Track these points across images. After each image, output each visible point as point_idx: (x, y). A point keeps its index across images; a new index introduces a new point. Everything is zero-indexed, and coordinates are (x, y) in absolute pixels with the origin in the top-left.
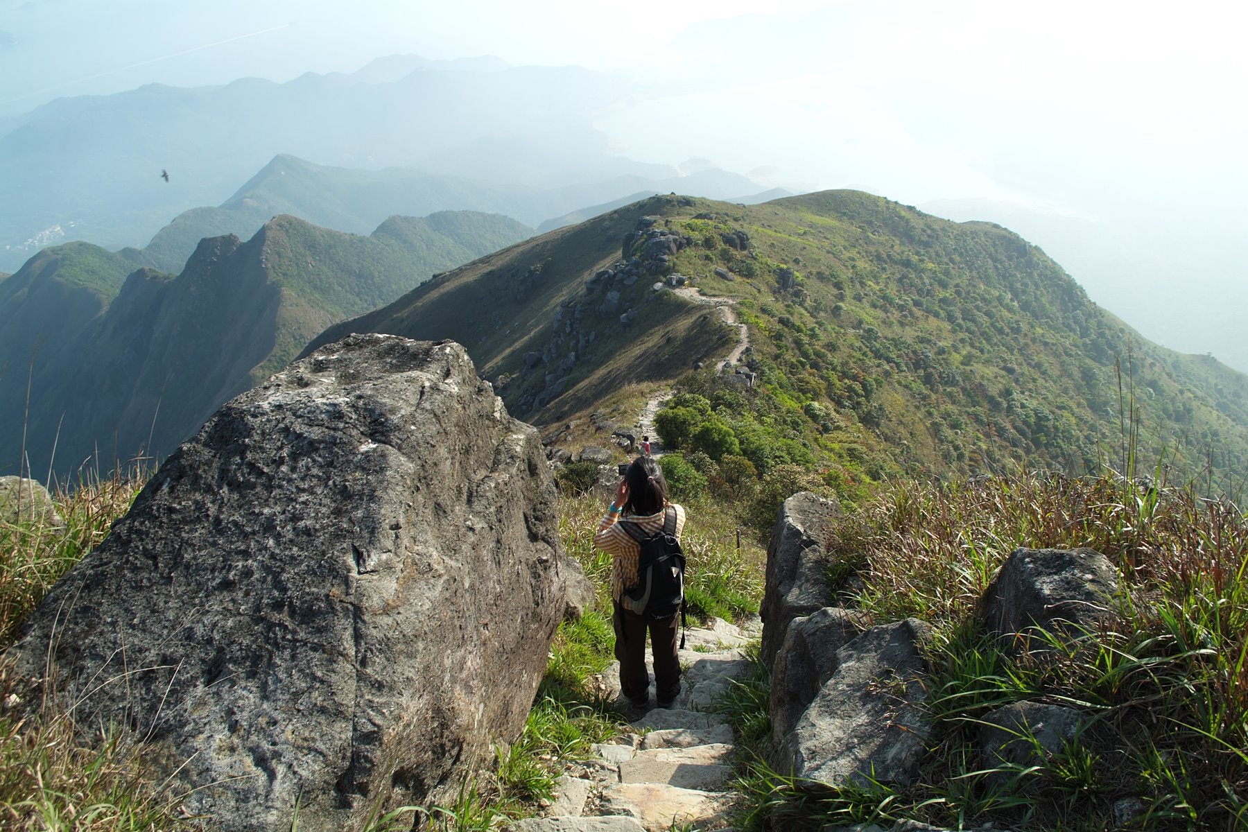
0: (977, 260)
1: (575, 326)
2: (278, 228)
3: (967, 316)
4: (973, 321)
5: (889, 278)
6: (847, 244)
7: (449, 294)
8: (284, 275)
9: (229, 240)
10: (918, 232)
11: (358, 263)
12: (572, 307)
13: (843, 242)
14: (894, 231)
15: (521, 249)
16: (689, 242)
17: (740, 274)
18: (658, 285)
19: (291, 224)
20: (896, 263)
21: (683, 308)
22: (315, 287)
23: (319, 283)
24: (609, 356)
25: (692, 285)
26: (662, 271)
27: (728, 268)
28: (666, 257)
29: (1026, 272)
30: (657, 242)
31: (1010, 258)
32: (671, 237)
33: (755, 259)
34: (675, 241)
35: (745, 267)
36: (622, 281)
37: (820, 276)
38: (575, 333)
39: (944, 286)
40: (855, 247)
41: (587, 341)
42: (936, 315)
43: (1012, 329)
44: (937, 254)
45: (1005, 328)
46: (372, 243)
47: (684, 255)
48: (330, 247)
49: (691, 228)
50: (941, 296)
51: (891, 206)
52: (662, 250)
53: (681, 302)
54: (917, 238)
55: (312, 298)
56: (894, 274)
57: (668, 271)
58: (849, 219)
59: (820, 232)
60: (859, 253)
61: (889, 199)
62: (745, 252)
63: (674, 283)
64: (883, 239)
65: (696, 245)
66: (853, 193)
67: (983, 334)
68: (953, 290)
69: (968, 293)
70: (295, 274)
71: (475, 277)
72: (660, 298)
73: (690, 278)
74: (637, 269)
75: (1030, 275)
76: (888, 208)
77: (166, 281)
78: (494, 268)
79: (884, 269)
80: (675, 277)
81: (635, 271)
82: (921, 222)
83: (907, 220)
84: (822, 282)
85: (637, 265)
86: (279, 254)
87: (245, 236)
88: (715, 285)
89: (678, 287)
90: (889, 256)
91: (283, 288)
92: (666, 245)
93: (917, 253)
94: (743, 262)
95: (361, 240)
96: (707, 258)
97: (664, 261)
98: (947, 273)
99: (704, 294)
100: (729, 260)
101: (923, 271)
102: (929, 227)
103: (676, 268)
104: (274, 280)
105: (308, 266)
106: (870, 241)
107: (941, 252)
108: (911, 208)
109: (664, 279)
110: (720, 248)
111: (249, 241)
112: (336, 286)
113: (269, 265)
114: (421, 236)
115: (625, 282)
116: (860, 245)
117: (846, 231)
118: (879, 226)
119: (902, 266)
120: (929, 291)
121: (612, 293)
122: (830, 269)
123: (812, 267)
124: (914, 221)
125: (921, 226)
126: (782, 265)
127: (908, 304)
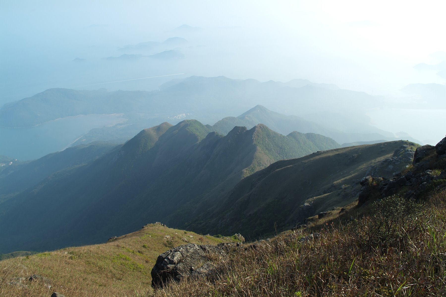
2: (260, 128)
7: (323, 158)
8: (258, 143)
9: (244, 128)
11: (281, 144)
19: (263, 127)
22: (267, 149)
26: (409, 162)
30: (408, 153)
32: (413, 153)
46: (287, 138)
48: (274, 137)
55: (266, 152)
70: (261, 143)
74: (400, 160)
77: (221, 137)
86: (258, 136)
87: (249, 127)
91: (257, 147)
92: (411, 155)
95: (284, 137)
104: (255, 143)
105: (266, 142)
111: (249, 130)
112: (273, 150)
113: (254, 139)
114: (302, 139)
115: (395, 163)
121: (391, 166)
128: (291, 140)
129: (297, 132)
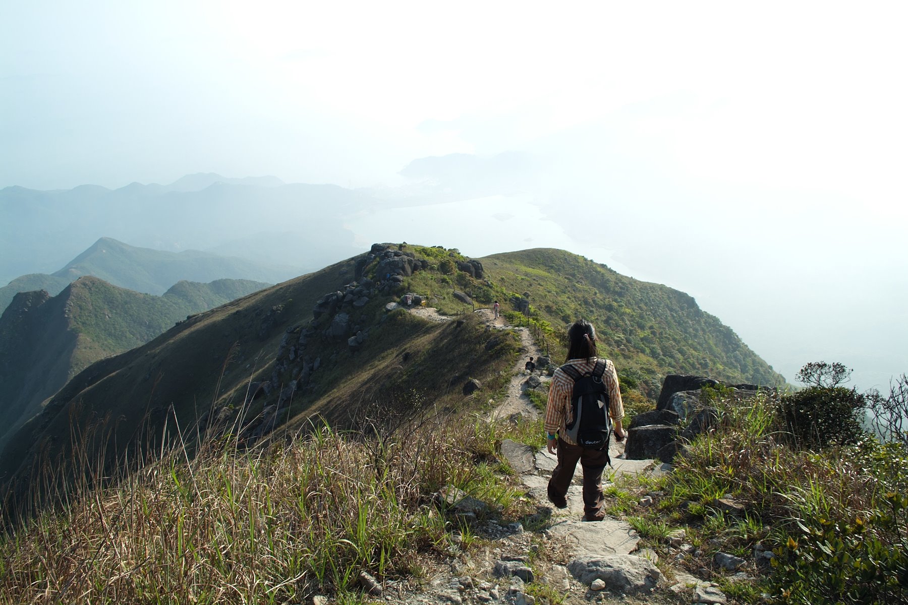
0: (659, 309)
1: (300, 352)
2: (83, 286)
3: (667, 352)
4: (672, 357)
5: (597, 319)
6: (558, 290)
7: (198, 332)
8: (83, 323)
9: (40, 295)
10: (612, 284)
11: (148, 316)
12: (297, 332)
13: (554, 288)
14: (593, 282)
15: (266, 293)
16: (424, 265)
17: (477, 299)
18: (392, 305)
19: (94, 284)
20: (600, 307)
21: (420, 327)
22: (110, 335)
23: (113, 331)
24: (333, 383)
25: (429, 305)
26: (397, 291)
27: (465, 292)
28: (400, 277)
29: (695, 320)
30: (390, 263)
31: (682, 309)
32: (405, 258)
33: (491, 287)
34: (410, 262)
35: (482, 294)
36: (352, 301)
37: (549, 310)
38: (299, 359)
39: (642, 327)
40: (565, 293)
41: (312, 369)
42: (643, 351)
43: (700, 364)
44: (630, 303)
45: (696, 364)
46: (162, 301)
47: (419, 276)
48: (126, 303)
49: (426, 253)
50: (642, 336)
51: (589, 263)
52: (396, 270)
53: (418, 321)
54: (612, 289)
55: (106, 343)
56: (600, 316)
58: (556, 272)
59: (534, 280)
60: (568, 298)
61: (586, 257)
62: (480, 281)
63: (410, 302)
64: (586, 288)
65: (432, 269)
66: (558, 250)
68: (649, 331)
69: (661, 333)
70: (93, 323)
71: (224, 317)
72: (393, 318)
73: (427, 298)
74: (368, 289)
75: (699, 322)
76: (587, 264)
78: (240, 309)
79: (591, 311)
80: (410, 297)
81: (365, 292)
82: (613, 276)
83: (603, 274)
84: (551, 315)
85: (368, 285)
86: (80, 307)
87: (53, 293)
88: (454, 306)
90: (594, 301)
92: (400, 265)
93: (616, 301)
94: (480, 288)
95: (153, 299)
96: (444, 281)
97: (399, 281)
98: (641, 317)
99: (444, 314)
100: (466, 286)
101: (624, 314)
102: (620, 281)
103: (411, 288)
104: (73, 327)
105: (105, 317)
106: (577, 289)
107: (631, 301)
108: (603, 266)
109: (398, 300)
110: (456, 274)
111: (57, 296)
112: (128, 334)
113: (71, 315)
114: (203, 298)
115: (354, 303)
116: (569, 291)
117: (556, 280)
118: (581, 278)
119: (606, 310)
120: (631, 331)
121: (341, 315)
122: (556, 304)
123: (540, 301)
124: (608, 276)
125: (614, 280)
126: (517, 295)
127: (622, 339)
128: (175, 303)
129: (186, 281)
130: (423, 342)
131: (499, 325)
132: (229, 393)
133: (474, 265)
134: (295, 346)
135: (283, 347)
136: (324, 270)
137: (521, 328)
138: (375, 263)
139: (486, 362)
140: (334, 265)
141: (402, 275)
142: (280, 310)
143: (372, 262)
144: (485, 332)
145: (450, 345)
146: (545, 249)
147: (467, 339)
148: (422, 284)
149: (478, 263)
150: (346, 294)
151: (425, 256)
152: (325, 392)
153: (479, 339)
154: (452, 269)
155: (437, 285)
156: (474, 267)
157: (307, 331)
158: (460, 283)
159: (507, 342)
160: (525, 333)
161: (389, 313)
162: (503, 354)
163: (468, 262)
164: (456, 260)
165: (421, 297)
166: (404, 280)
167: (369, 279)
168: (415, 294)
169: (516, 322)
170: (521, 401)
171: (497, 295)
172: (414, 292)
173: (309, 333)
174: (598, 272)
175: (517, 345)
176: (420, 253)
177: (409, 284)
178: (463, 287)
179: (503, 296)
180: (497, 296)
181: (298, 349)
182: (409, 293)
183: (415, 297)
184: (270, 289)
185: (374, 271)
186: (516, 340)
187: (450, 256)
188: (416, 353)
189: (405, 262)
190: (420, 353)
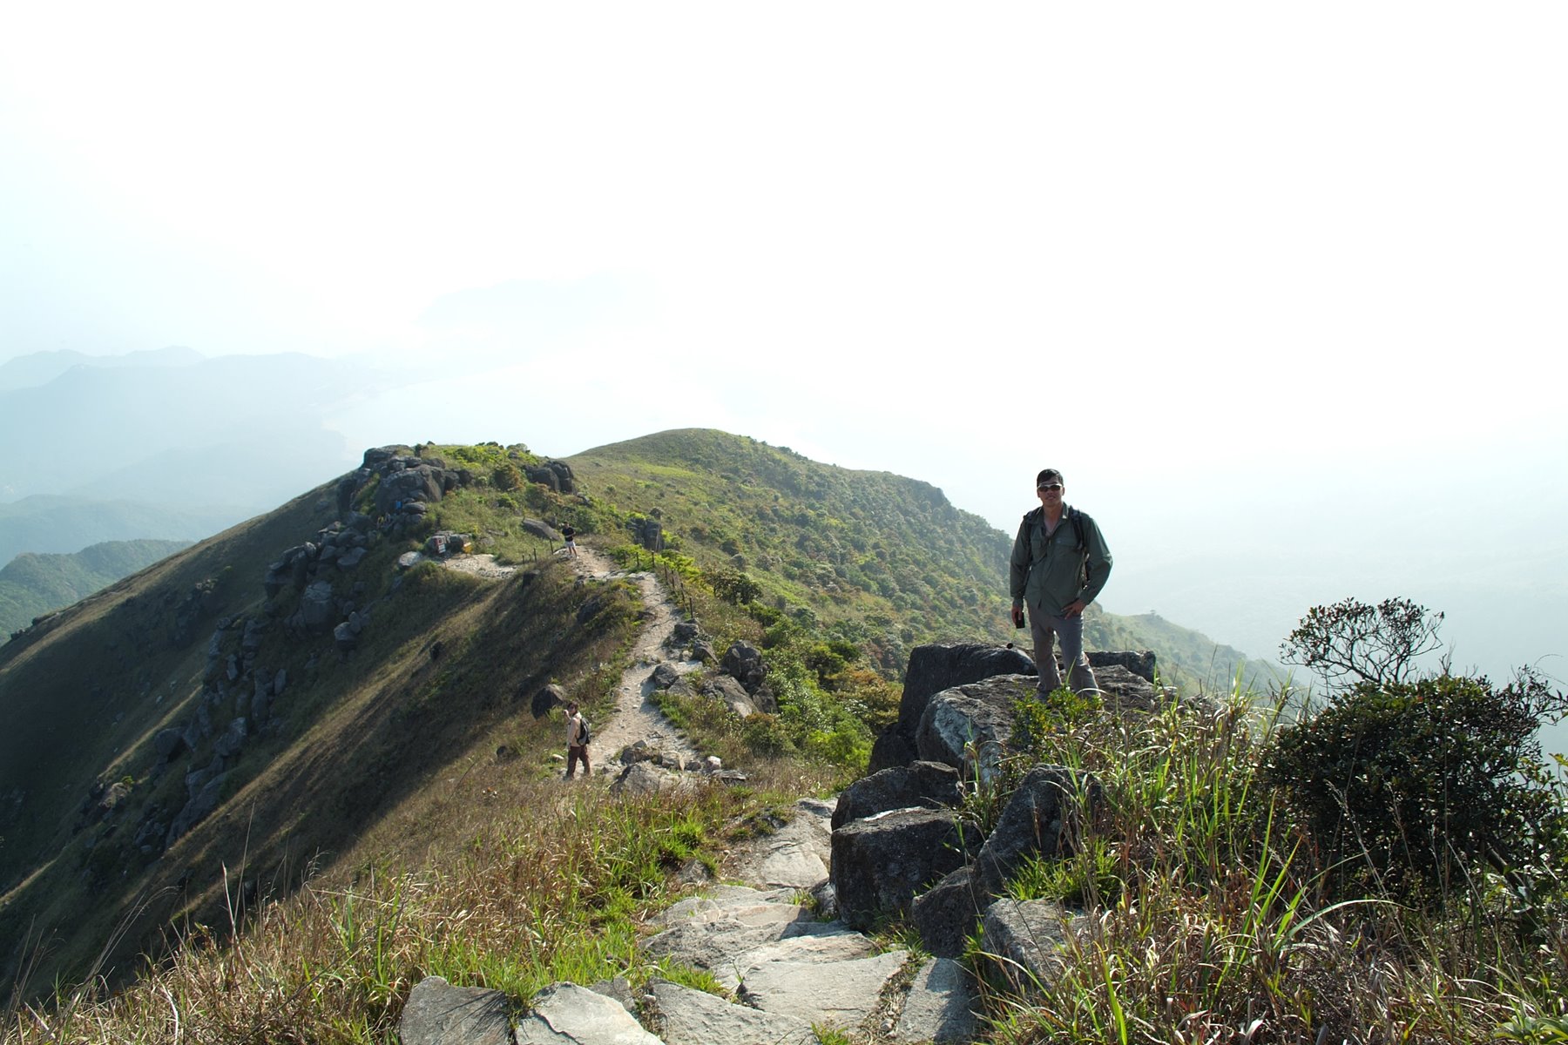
0: (885, 513)
1: (245, 663)
3: (906, 585)
4: (916, 591)
5: (784, 541)
6: (712, 500)
10: (803, 479)
12: (238, 627)
13: (704, 497)
14: (770, 479)
15: (180, 560)
16: (464, 479)
18: (409, 558)
20: (787, 521)
21: (465, 591)
24: (313, 714)
25: (478, 550)
26: (419, 531)
27: (544, 520)
28: (420, 505)
29: (946, 525)
30: (399, 481)
31: (923, 508)
32: (428, 469)
33: (590, 506)
34: (436, 476)
35: (576, 518)
36: (333, 560)
37: (698, 534)
38: (245, 678)
39: (860, 548)
40: (723, 503)
41: (271, 692)
42: (867, 588)
43: (963, 598)
44: (836, 509)
45: (956, 598)
47: (456, 500)
49: (465, 457)
50: (862, 562)
51: (760, 447)
52: (412, 493)
53: (461, 581)
54: (803, 488)
56: (788, 536)
57: (428, 529)
58: (705, 468)
59: (669, 485)
60: (731, 510)
61: (753, 437)
62: (570, 496)
63: (442, 548)
64: (759, 490)
65: (479, 483)
66: (704, 432)
67: (934, 608)
68: (873, 553)
69: (893, 554)
71: (103, 614)
72: (413, 580)
73: (474, 537)
74: (364, 533)
75: (953, 528)
76: (756, 450)
78: (134, 595)
79: (773, 530)
80: (442, 538)
81: (358, 538)
82: (802, 466)
83: (785, 464)
84: (702, 544)
85: (362, 526)
88: (525, 546)
89: (451, 557)
90: (775, 512)
92: (419, 483)
93: (812, 507)
94: (570, 510)
96: (502, 503)
97: (419, 511)
98: (858, 530)
99: (508, 563)
101: (828, 528)
102: (815, 472)
103: (443, 522)
106: (744, 493)
107: (838, 504)
108: (784, 450)
109: (421, 546)
110: (524, 489)
114: (68, 580)
115: (340, 561)
116: (731, 500)
117: (706, 483)
118: (750, 475)
119: (797, 524)
120: (843, 556)
121: (316, 586)
122: (710, 524)
123: (682, 522)
124: (794, 466)
125: (805, 472)
126: (638, 515)
127: (830, 572)
128: (13, 598)
129: (33, 555)
130: (465, 621)
131: (600, 571)
132: (125, 754)
133: (556, 471)
134: (236, 653)
135: (213, 658)
136: (286, 507)
137: (642, 574)
138: (372, 483)
139: (581, 645)
140: (304, 496)
141: (424, 501)
142: (209, 589)
143: (366, 482)
144: (575, 589)
145: (513, 620)
146: (682, 430)
147: (544, 605)
148: (463, 513)
149: (563, 466)
150: (323, 546)
151: (465, 462)
152: (300, 732)
153: (564, 603)
154: (516, 480)
155: (490, 512)
156: (557, 474)
157: (256, 623)
158: (532, 504)
159: (617, 604)
160: (649, 583)
161: (406, 573)
162: (610, 627)
163: (545, 465)
164: (522, 463)
165: (462, 536)
166: (428, 509)
167: (363, 513)
168: (451, 532)
169: (632, 563)
170: (644, 716)
171: (603, 517)
172: (449, 528)
173: (259, 626)
174: (774, 461)
175: (634, 606)
176: (455, 458)
177: (439, 516)
178: (539, 511)
179: (614, 519)
180: (602, 521)
181: (243, 658)
182: (440, 532)
183: (451, 538)
184: (187, 552)
185: (372, 498)
186: (632, 598)
187: (510, 457)
188: (454, 642)
189: (427, 476)
190: (460, 642)
